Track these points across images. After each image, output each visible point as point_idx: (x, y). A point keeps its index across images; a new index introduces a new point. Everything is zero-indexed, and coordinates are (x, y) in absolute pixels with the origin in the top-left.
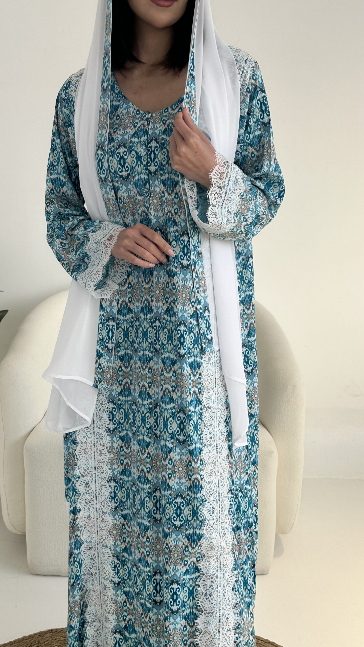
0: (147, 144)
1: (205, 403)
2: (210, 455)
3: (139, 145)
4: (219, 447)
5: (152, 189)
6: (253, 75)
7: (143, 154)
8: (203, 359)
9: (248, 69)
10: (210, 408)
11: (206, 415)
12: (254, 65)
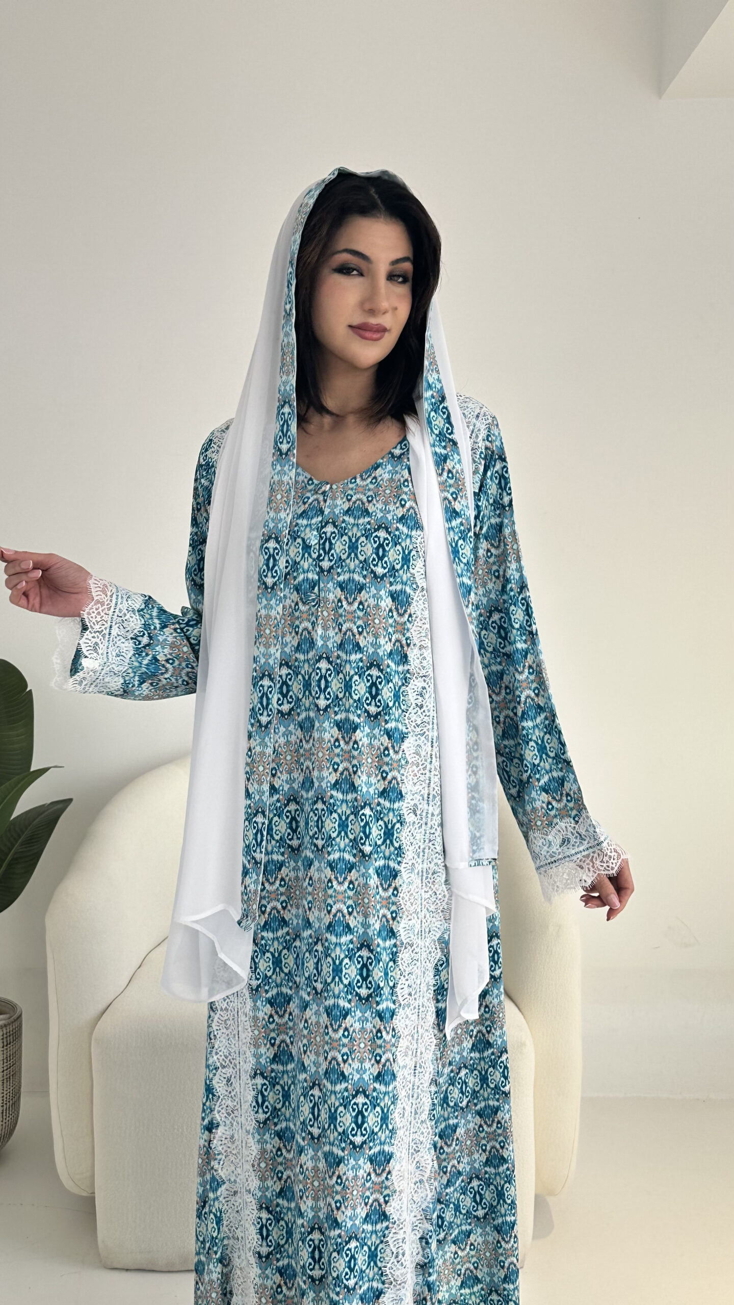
0: (320, 528)
1: (403, 938)
2: (408, 1022)
3: (308, 529)
4: (422, 1009)
5: (322, 595)
6: (488, 436)
7: (314, 542)
8: (403, 865)
9: (481, 426)
10: (412, 945)
11: (404, 956)
12: (490, 421)
